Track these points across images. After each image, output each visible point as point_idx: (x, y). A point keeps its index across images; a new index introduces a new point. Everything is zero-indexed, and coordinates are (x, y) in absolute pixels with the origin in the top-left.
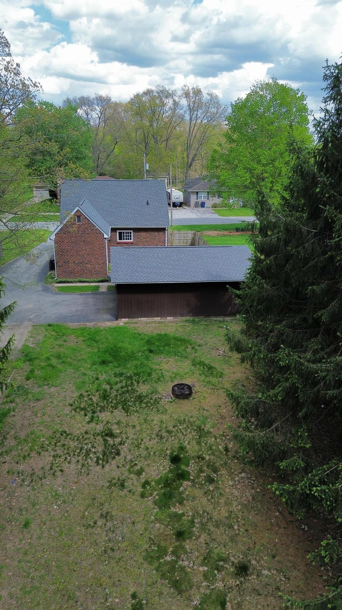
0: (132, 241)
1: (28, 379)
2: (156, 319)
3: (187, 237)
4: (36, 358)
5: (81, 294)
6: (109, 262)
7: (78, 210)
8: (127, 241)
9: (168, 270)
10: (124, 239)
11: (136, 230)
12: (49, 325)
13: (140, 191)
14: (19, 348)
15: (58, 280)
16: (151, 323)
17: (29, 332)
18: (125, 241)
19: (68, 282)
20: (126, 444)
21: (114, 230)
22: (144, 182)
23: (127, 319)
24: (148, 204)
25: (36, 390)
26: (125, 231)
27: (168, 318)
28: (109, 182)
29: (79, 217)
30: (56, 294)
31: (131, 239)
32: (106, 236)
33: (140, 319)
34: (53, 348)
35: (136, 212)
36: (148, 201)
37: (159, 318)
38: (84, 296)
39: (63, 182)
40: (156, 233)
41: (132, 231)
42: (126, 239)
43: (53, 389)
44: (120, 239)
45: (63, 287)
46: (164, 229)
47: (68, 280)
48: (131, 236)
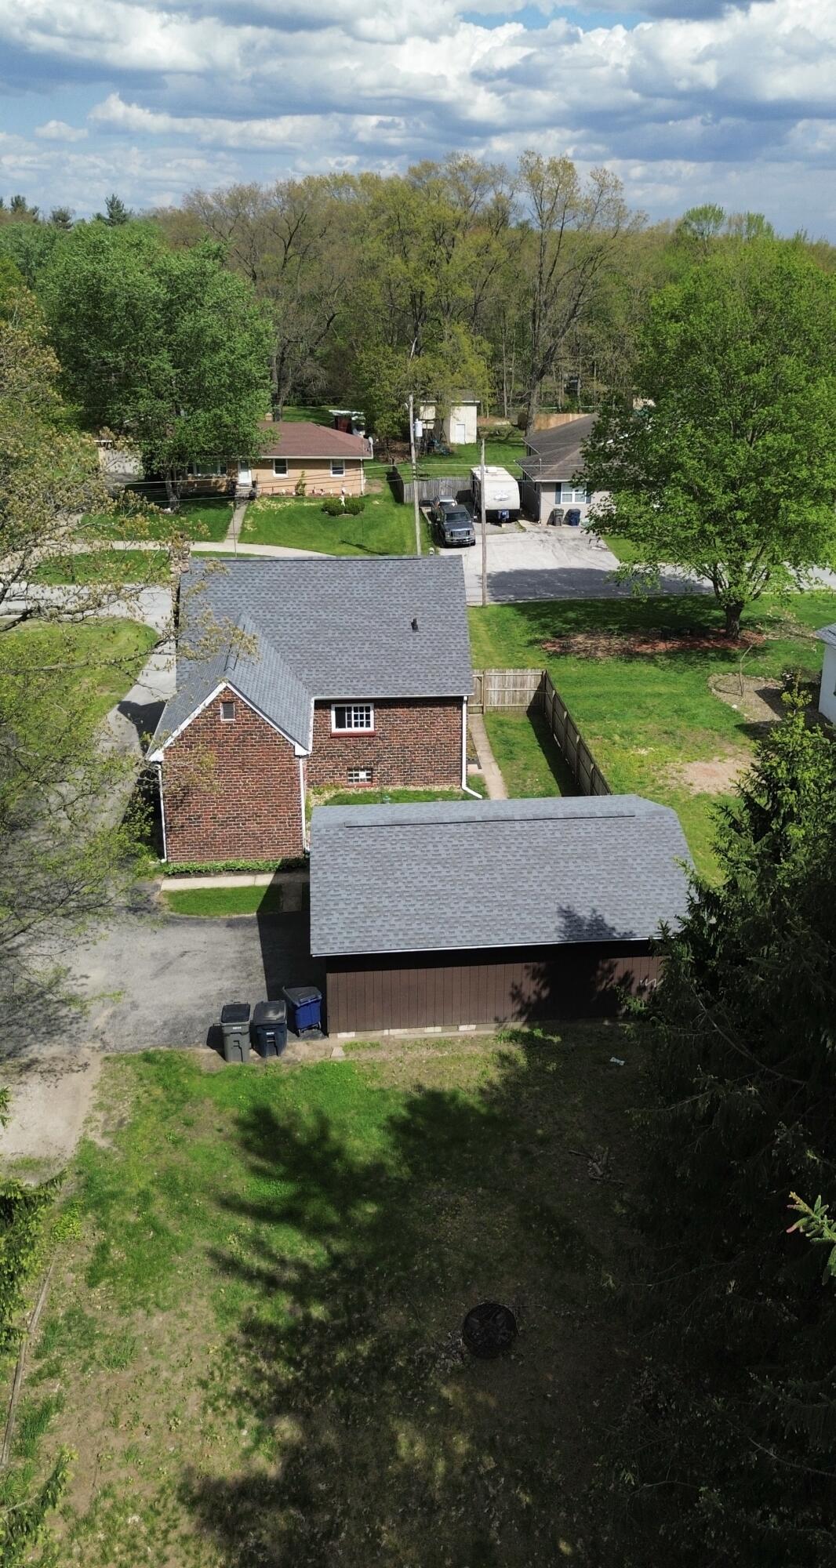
0: (371, 729)
1: (92, 1281)
2: (430, 1030)
3: (523, 684)
4: (113, 1195)
5: (231, 924)
6: (308, 819)
7: (226, 688)
8: (359, 730)
10: (350, 725)
11: (381, 703)
12: (148, 1058)
13: (394, 590)
14: (69, 1156)
15: (172, 866)
16: (415, 1044)
17: (94, 1087)
18: (354, 730)
19: (199, 873)
20: (343, 1535)
21: (321, 705)
22: (405, 562)
23: (352, 1034)
24: (414, 625)
25: (115, 1323)
26: (353, 706)
27: (462, 1028)
28: (312, 565)
29: (228, 704)
30: (168, 922)
31: (368, 724)
32: (299, 751)
33: (386, 1032)
34: (157, 1152)
35: (383, 652)
36: (415, 621)
37: (438, 1029)
38: (239, 933)
39: (184, 569)
40: (438, 710)
41: (371, 705)
42: (356, 725)
43: (158, 1321)
44: (340, 724)
45: (181, 893)
46: (457, 702)
47: (197, 866)
48: (368, 717)
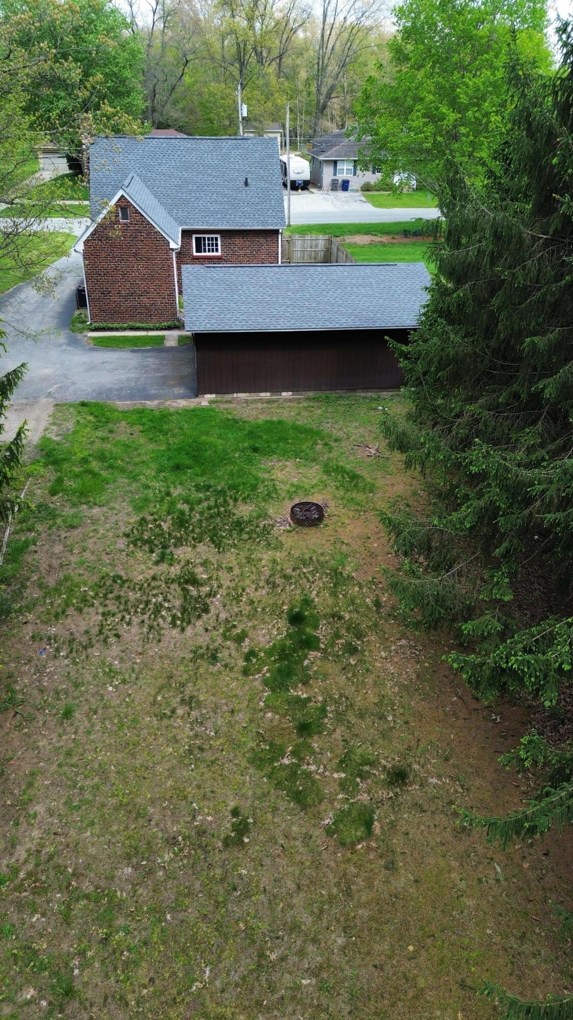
0: (219, 254)
1: (53, 493)
2: (263, 394)
3: (316, 246)
4: (64, 460)
5: (133, 351)
6: (180, 292)
7: (122, 196)
8: (211, 254)
9: (284, 308)
10: (205, 251)
11: (225, 234)
12: (83, 404)
13: (232, 160)
14: (35, 443)
15: (93, 326)
16: (255, 401)
17: (49, 416)
18: (207, 254)
19: (111, 329)
20: (218, 596)
21: (186, 234)
22: (239, 141)
23: (214, 396)
24: (246, 184)
25: (68, 511)
26: (207, 236)
27: (284, 394)
28: (177, 142)
29: (124, 210)
30: (92, 349)
31: (217, 250)
32: (173, 245)
33: (235, 395)
34: (92, 443)
35: (225, 199)
36: (246, 179)
37: (268, 394)
38: (139, 355)
39: (92, 142)
40: (262, 240)
41: (218, 236)
42: (209, 251)
43: (96, 511)
44: (198, 250)
45: (101, 338)
46: (276, 232)
47: (110, 325)
48: (217, 245)
